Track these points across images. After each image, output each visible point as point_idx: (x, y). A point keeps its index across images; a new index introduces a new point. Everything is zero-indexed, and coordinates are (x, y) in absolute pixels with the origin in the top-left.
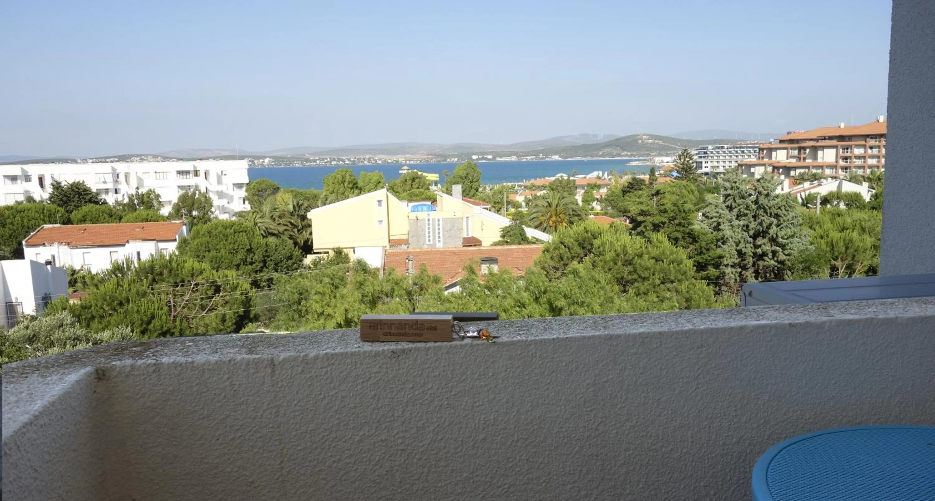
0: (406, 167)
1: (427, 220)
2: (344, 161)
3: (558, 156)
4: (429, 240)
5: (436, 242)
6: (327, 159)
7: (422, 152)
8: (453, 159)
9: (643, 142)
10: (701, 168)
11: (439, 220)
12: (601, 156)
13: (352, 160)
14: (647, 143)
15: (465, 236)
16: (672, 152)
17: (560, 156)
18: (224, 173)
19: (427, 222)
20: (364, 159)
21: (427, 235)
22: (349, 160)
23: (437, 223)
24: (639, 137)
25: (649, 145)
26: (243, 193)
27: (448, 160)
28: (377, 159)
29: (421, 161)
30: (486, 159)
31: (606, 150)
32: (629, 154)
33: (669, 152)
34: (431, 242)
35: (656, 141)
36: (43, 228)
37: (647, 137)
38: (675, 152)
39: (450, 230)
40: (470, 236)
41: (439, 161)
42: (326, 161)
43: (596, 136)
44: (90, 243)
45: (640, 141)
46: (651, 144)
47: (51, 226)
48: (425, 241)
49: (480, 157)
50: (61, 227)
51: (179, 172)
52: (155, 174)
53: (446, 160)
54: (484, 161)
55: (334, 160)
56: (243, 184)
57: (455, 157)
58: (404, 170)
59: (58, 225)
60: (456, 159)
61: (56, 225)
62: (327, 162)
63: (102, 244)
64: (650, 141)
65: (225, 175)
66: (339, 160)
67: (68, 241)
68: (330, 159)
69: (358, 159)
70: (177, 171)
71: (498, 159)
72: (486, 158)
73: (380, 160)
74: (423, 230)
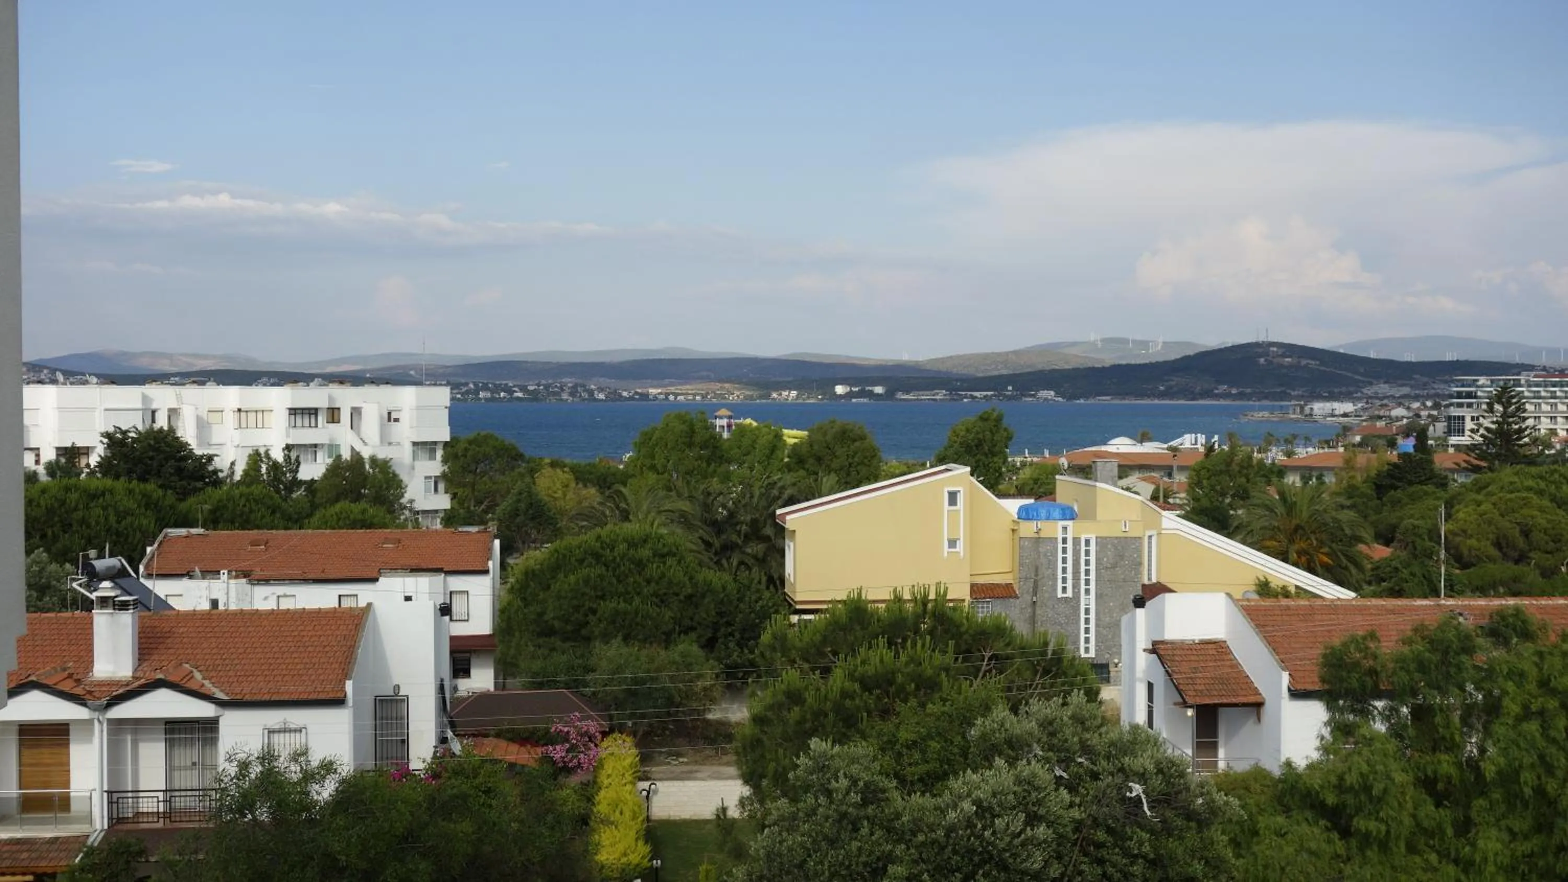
0: (724, 412)
1: (1060, 540)
2: (510, 391)
3: (1052, 393)
4: (1064, 589)
5: (1079, 591)
6: (466, 384)
7: (705, 373)
8: (785, 393)
9: (1270, 363)
10: (1461, 432)
11: (1087, 542)
12: (1162, 395)
13: (531, 388)
14: (1281, 366)
15: (1146, 582)
16: (1344, 389)
17: (1058, 394)
18: (394, 416)
19: (1060, 546)
20: (562, 390)
21: (1060, 575)
22: (523, 389)
23: (1083, 548)
24: (1260, 350)
25: (1284, 371)
26: (435, 467)
27: (775, 395)
28: (593, 387)
29: (704, 397)
30: (871, 395)
31: (1175, 381)
32: (1234, 391)
33: (1336, 390)
34: (1069, 594)
35: (1304, 362)
36: (166, 535)
37: (1280, 352)
38: (1352, 389)
39: (1114, 566)
40: (1154, 580)
41: (751, 398)
42: (464, 389)
43: (1144, 344)
44: (297, 573)
45: (1262, 360)
46: (1290, 366)
47: (183, 531)
48: (1055, 590)
49: (855, 389)
50: (207, 535)
51: (293, 412)
52: (237, 414)
53: (768, 396)
54: (865, 400)
55: (485, 388)
56: (435, 443)
57: (790, 389)
58: (721, 418)
59: (200, 531)
60: (794, 393)
61: (194, 531)
62: (468, 392)
63: (323, 576)
64: (1289, 360)
65: (396, 420)
66: (497, 388)
67: (244, 565)
68: (475, 384)
69: (547, 387)
70: (290, 409)
71: (900, 396)
72: (872, 391)
73: (601, 390)
74: (1052, 565)
